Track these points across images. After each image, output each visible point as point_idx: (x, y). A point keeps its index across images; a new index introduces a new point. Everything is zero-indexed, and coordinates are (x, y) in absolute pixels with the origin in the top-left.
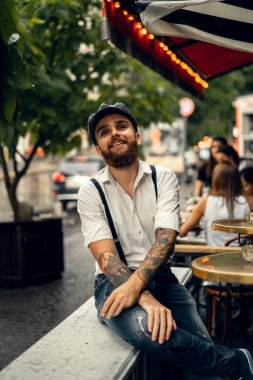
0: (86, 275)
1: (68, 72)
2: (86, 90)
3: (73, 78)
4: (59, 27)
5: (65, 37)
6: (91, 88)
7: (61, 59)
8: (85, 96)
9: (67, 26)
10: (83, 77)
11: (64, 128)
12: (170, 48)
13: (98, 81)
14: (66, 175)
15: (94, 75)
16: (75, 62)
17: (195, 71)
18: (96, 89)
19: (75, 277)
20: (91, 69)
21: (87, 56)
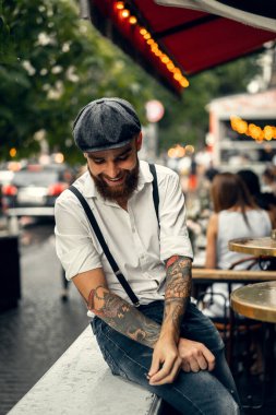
0: (46, 303)
1: (27, 65)
2: (46, 87)
3: (32, 71)
4: (16, 12)
5: (22, 23)
6: (53, 85)
7: (18, 49)
8: (45, 94)
9: (25, 12)
10: (44, 72)
11: (21, 130)
12: (152, 37)
13: (61, 76)
14: (18, 187)
15: (57, 70)
16: (35, 54)
17: (176, 66)
18: (59, 85)
19: (34, 305)
20: (53, 61)
21: (48, 47)
